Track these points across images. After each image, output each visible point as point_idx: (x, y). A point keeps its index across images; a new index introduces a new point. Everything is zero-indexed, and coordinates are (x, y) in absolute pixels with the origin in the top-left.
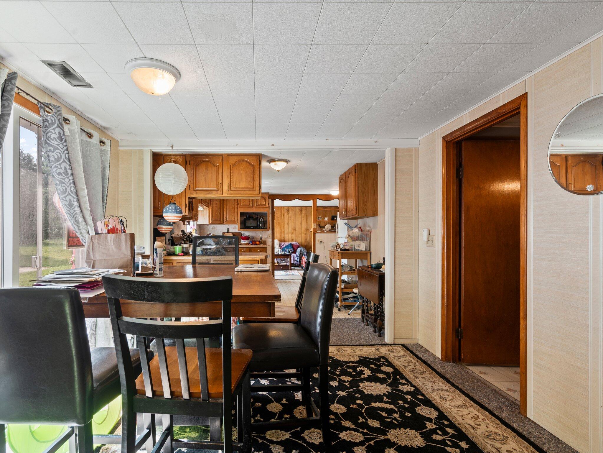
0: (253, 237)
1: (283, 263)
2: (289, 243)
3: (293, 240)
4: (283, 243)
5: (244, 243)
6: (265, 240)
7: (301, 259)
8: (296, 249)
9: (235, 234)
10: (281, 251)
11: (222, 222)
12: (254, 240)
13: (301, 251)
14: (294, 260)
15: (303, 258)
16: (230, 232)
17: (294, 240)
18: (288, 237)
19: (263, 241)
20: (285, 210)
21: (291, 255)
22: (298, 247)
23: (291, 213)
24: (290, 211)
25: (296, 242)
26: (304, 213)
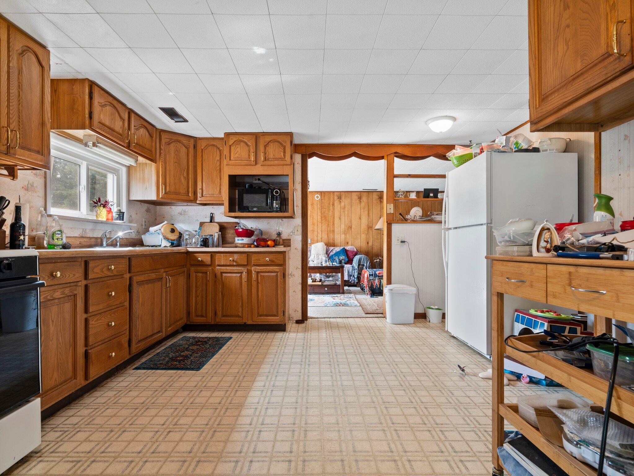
0: (261, 232)
1: (329, 281)
2: (342, 248)
3: (347, 243)
4: (331, 248)
5: (241, 244)
6: (288, 238)
7: (360, 274)
8: (351, 257)
9: (225, 225)
10: (326, 261)
11: (192, 198)
12: (264, 237)
13: (360, 261)
14: (350, 276)
15: (363, 272)
16: (216, 221)
17: (350, 243)
18: (339, 238)
19: (283, 240)
20: (336, 198)
21: (343, 267)
22: (356, 254)
23: (344, 201)
24: (343, 198)
25: (352, 247)
26: (364, 201)
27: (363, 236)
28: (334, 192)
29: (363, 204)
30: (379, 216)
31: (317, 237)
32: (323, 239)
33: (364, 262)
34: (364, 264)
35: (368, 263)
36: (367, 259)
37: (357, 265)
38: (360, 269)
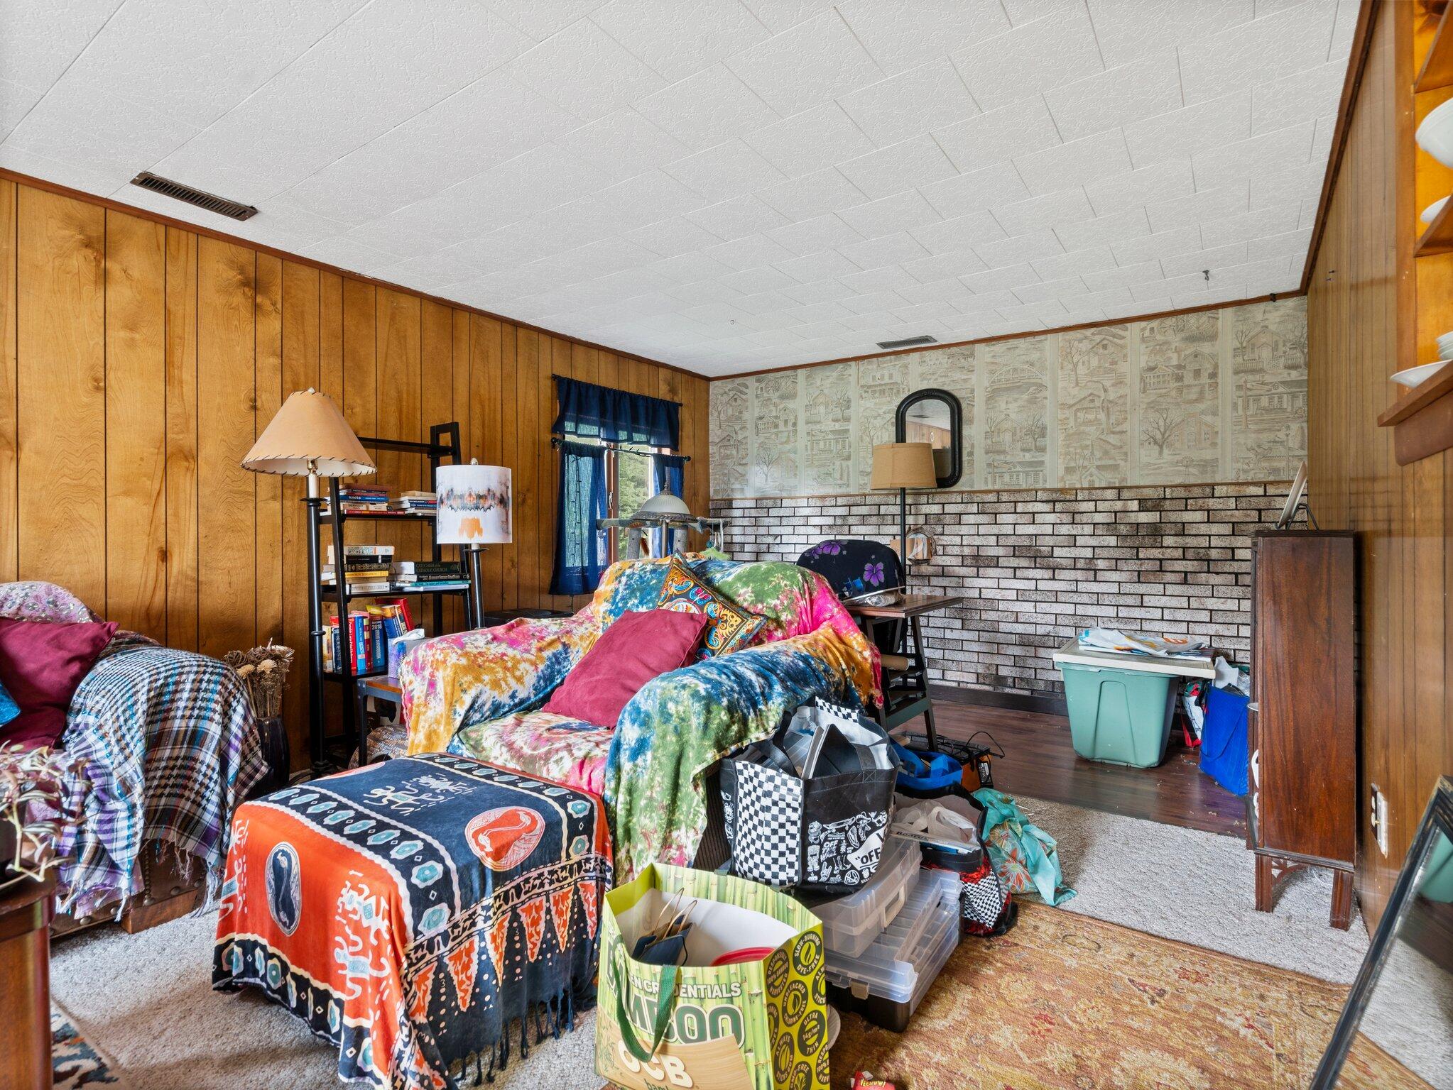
13: (151, 705)
25: (40, 587)
26: (135, 273)
27: (127, 509)
29: (121, 294)
30: (244, 391)
33: (203, 713)
34: (205, 724)
35: (235, 710)
36: (226, 682)
37: (138, 749)
38: (162, 777)
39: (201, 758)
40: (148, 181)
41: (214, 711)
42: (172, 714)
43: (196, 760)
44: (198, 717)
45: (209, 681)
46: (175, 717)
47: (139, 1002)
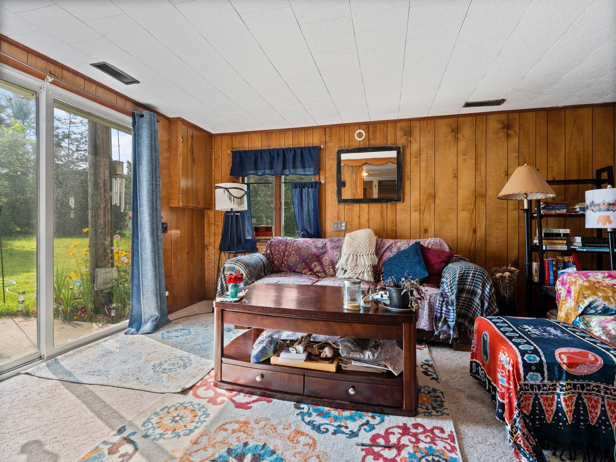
2: (412, 242)
3: (426, 231)
4: (389, 242)
8: (437, 266)
13: (462, 279)
14: (434, 319)
17: (431, 231)
18: (407, 220)
20: (399, 134)
22: (448, 259)
23: (418, 139)
24: (416, 133)
25: (438, 239)
26: (466, 136)
27: (464, 216)
28: (395, 122)
29: (462, 144)
30: (504, 168)
31: (359, 217)
32: (371, 222)
33: (476, 285)
34: (476, 289)
35: (487, 286)
36: (484, 276)
37: (455, 291)
38: (462, 303)
39: (475, 300)
40: (468, 105)
41: (480, 285)
42: (466, 283)
43: (473, 300)
44: (474, 286)
45: (478, 274)
46: (467, 284)
47: (451, 368)
